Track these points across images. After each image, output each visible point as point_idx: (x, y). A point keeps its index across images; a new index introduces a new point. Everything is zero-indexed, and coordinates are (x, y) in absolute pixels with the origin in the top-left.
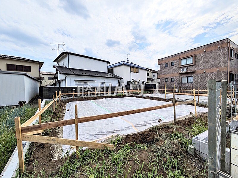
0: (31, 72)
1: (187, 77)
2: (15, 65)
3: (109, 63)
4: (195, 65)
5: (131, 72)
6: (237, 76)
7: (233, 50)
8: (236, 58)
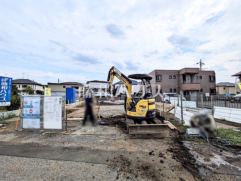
1: (148, 90)
5: (123, 87)
6: (173, 90)
7: (161, 76)
8: (171, 78)
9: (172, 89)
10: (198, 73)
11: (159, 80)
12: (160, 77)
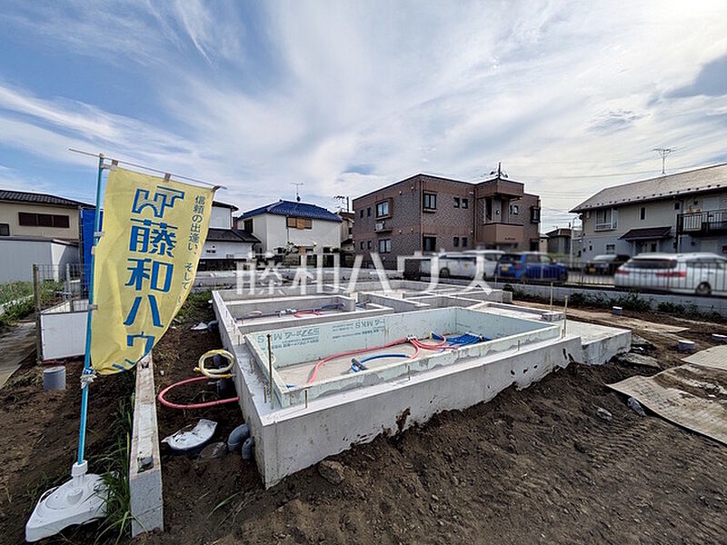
0: (68, 227)
1: (385, 241)
2: (35, 214)
3: (236, 209)
4: (390, 218)
5: (287, 226)
6: (461, 241)
7: (435, 196)
8: (458, 207)
9: (458, 239)
10: (518, 197)
11: (429, 208)
12: (432, 197)
